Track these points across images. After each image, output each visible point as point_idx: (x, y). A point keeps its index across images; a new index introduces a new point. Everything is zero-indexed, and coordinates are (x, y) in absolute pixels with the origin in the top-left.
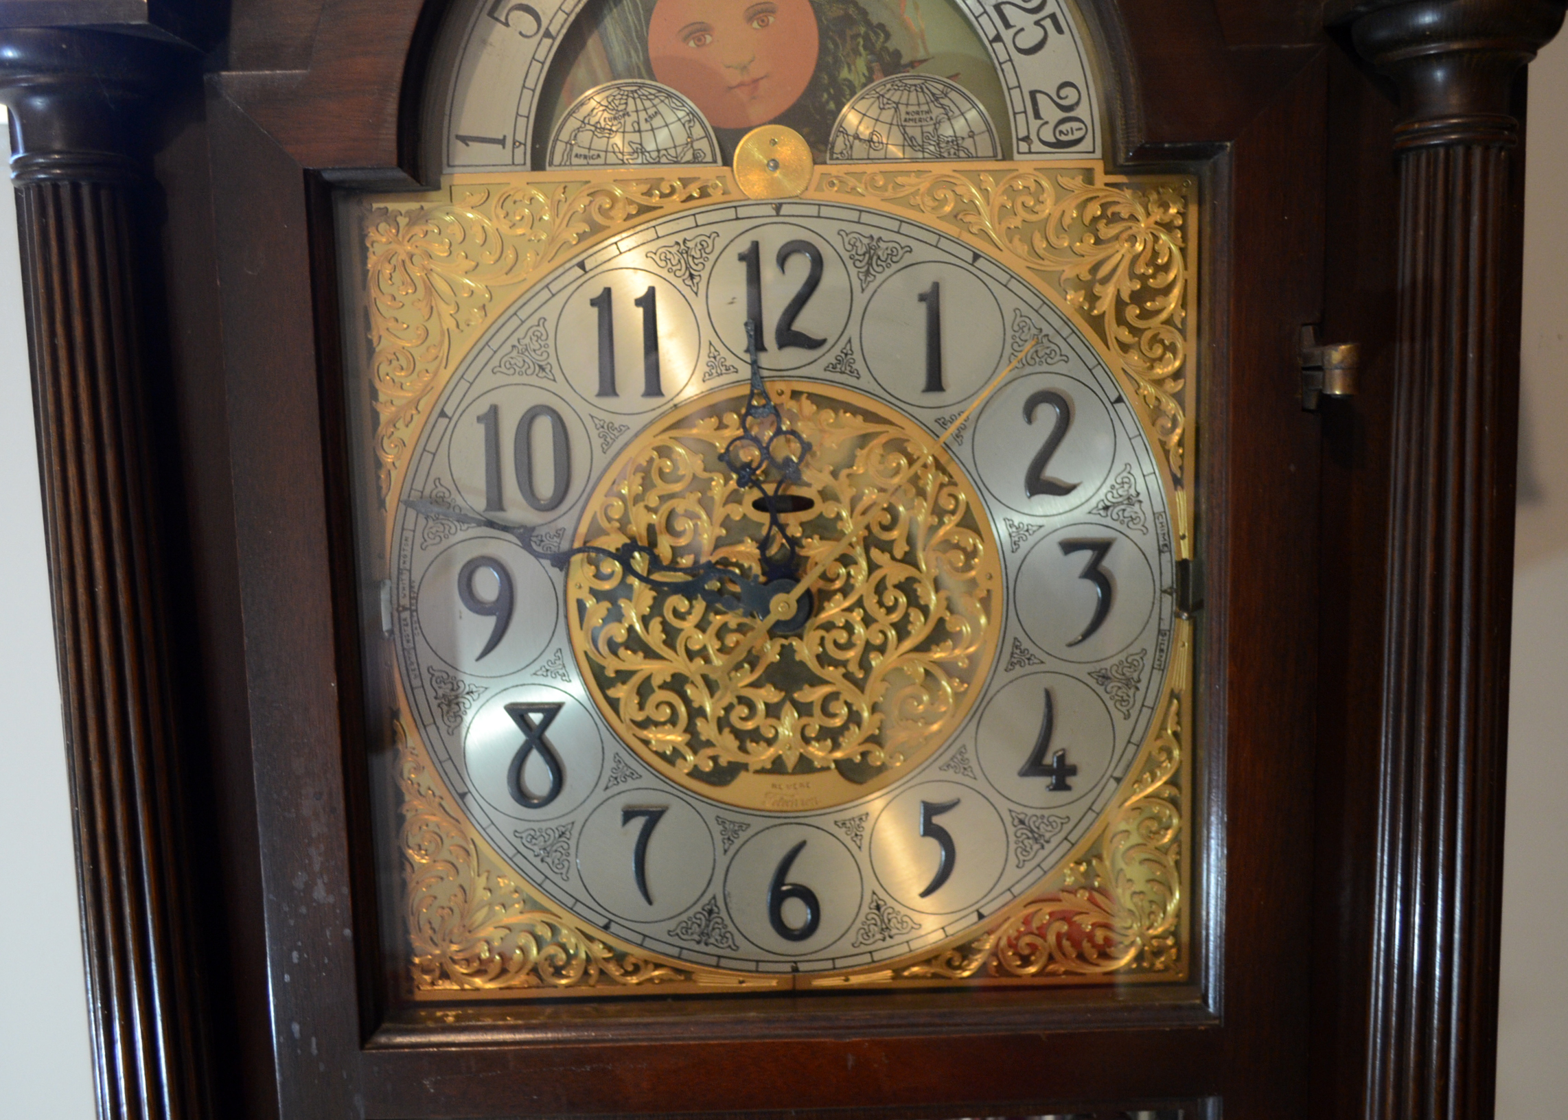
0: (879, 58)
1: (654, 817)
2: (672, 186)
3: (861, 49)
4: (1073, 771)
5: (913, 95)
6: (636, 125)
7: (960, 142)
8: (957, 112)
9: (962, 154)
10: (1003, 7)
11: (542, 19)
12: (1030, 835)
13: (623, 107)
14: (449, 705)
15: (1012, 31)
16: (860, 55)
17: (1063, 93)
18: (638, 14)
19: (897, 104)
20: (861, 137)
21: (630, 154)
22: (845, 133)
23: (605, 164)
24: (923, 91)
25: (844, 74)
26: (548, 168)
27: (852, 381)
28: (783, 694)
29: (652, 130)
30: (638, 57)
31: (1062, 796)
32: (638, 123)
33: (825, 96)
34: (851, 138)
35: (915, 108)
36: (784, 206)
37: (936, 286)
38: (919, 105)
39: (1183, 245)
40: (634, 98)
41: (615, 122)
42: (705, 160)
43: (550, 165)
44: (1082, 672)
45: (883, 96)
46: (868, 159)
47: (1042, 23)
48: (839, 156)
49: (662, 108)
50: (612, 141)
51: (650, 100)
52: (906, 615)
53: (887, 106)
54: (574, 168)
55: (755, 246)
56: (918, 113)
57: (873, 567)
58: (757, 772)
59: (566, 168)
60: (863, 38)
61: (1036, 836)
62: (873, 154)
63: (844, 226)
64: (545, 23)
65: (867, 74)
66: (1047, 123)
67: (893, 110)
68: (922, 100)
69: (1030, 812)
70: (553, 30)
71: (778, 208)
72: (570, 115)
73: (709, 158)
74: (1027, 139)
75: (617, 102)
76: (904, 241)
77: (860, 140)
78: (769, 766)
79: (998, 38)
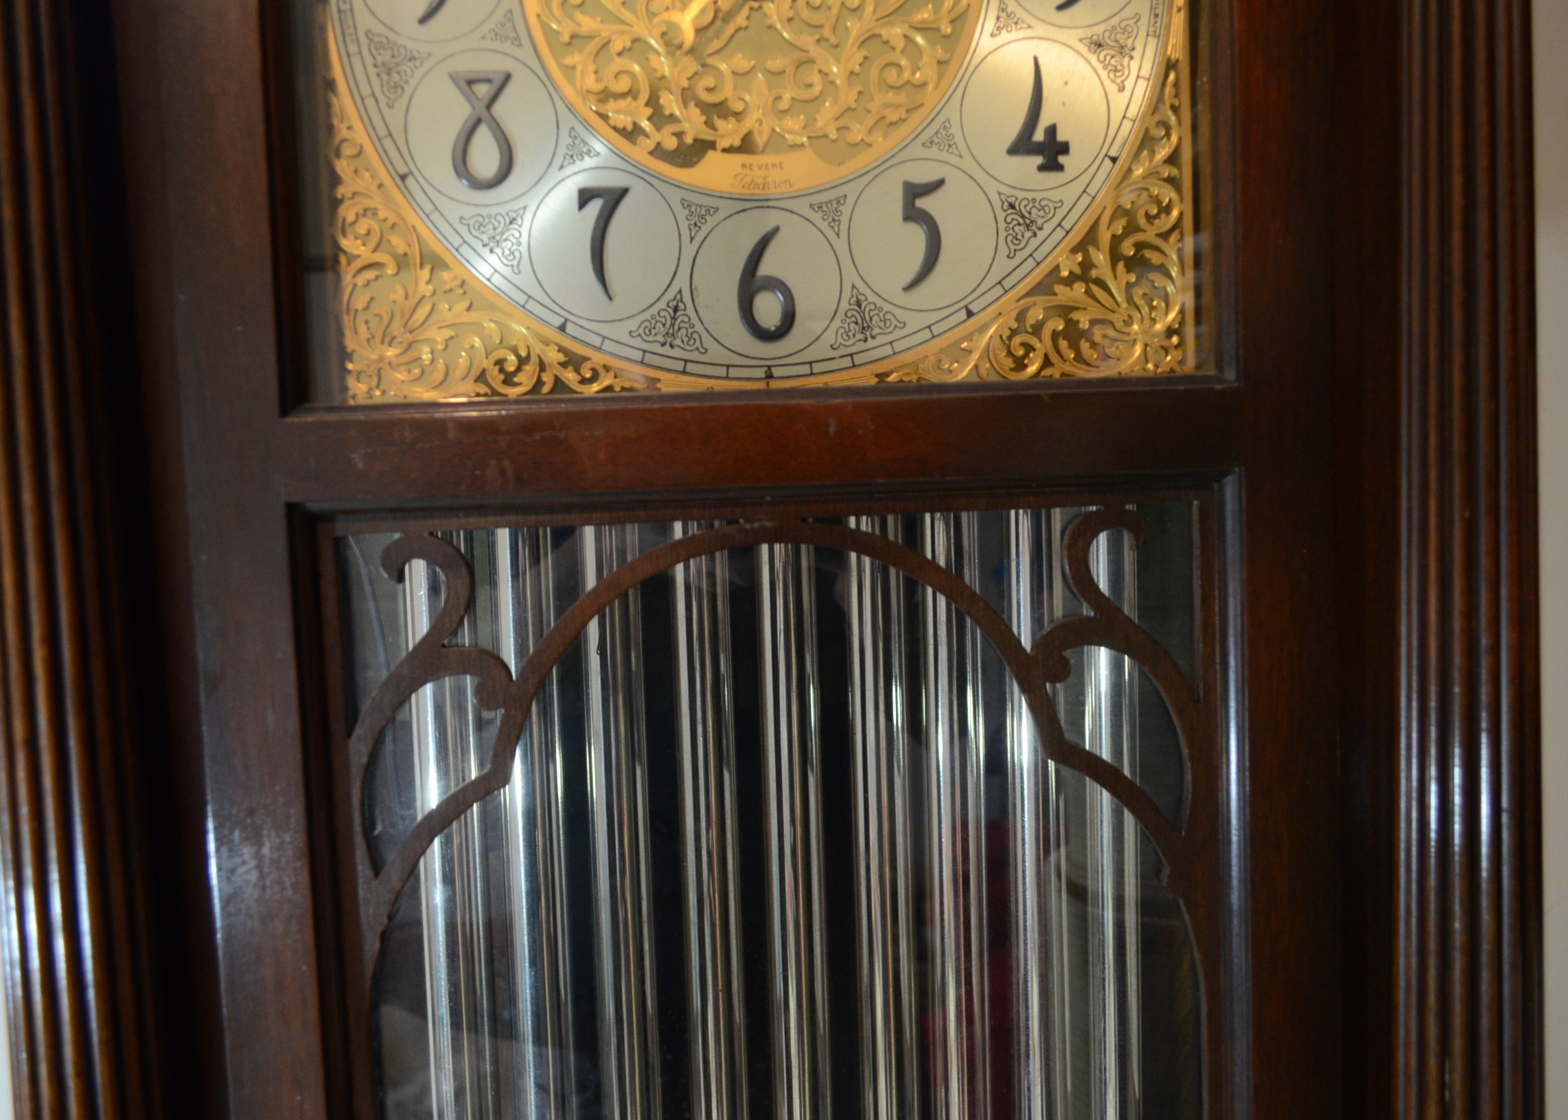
1: (613, 199)
4: (1064, 148)
12: (1021, 221)
14: (389, 73)
28: (753, 61)
31: (1053, 178)
44: (1074, 38)
58: (724, 150)
61: (1028, 222)
69: (1021, 195)
78: (737, 143)
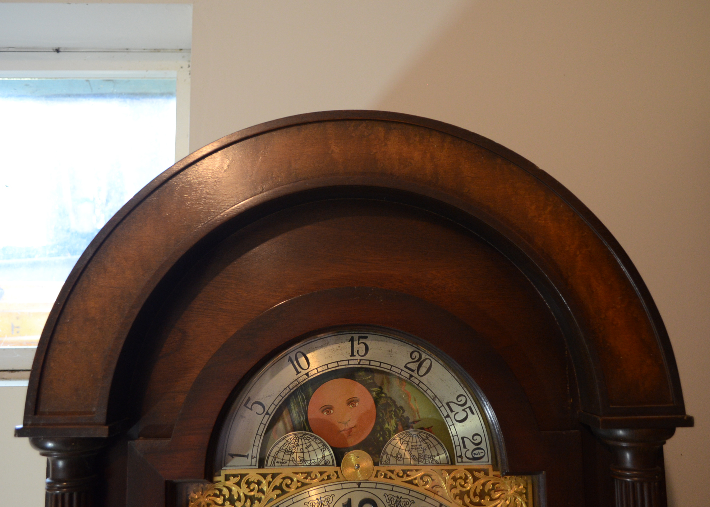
0: (401, 420)
2: (316, 475)
3: (393, 416)
5: (414, 438)
6: (302, 450)
7: (434, 457)
8: (432, 446)
9: (434, 462)
10: (450, 403)
11: (266, 407)
13: (296, 443)
15: (454, 413)
16: (393, 419)
17: (475, 438)
18: (304, 401)
19: (408, 442)
20: (393, 455)
21: (299, 461)
22: (387, 454)
23: (289, 466)
24: (418, 437)
25: (386, 426)
26: (265, 467)
29: (308, 452)
30: (303, 418)
32: (303, 449)
33: (379, 435)
34: (389, 456)
35: (415, 444)
36: (362, 484)
38: (417, 442)
39: (526, 501)
40: (301, 439)
41: (294, 449)
42: (329, 464)
43: (266, 466)
45: (402, 439)
46: (396, 464)
47: (466, 410)
48: (384, 463)
49: (313, 443)
50: (292, 456)
51: (308, 439)
53: (404, 443)
54: (276, 467)
55: (350, 501)
56: (416, 446)
59: (273, 467)
60: (394, 412)
62: (398, 462)
63: (386, 492)
64: (267, 409)
65: (395, 426)
66: (469, 450)
67: (406, 444)
68: (418, 440)
70: (270, 412)
71: (359, 484)
72: (275, 445)
73: (331, 463)
74: (461, 456)
75: (294, 441)
76: (411, 498)
77: (393, 456)
79: (448, 416)
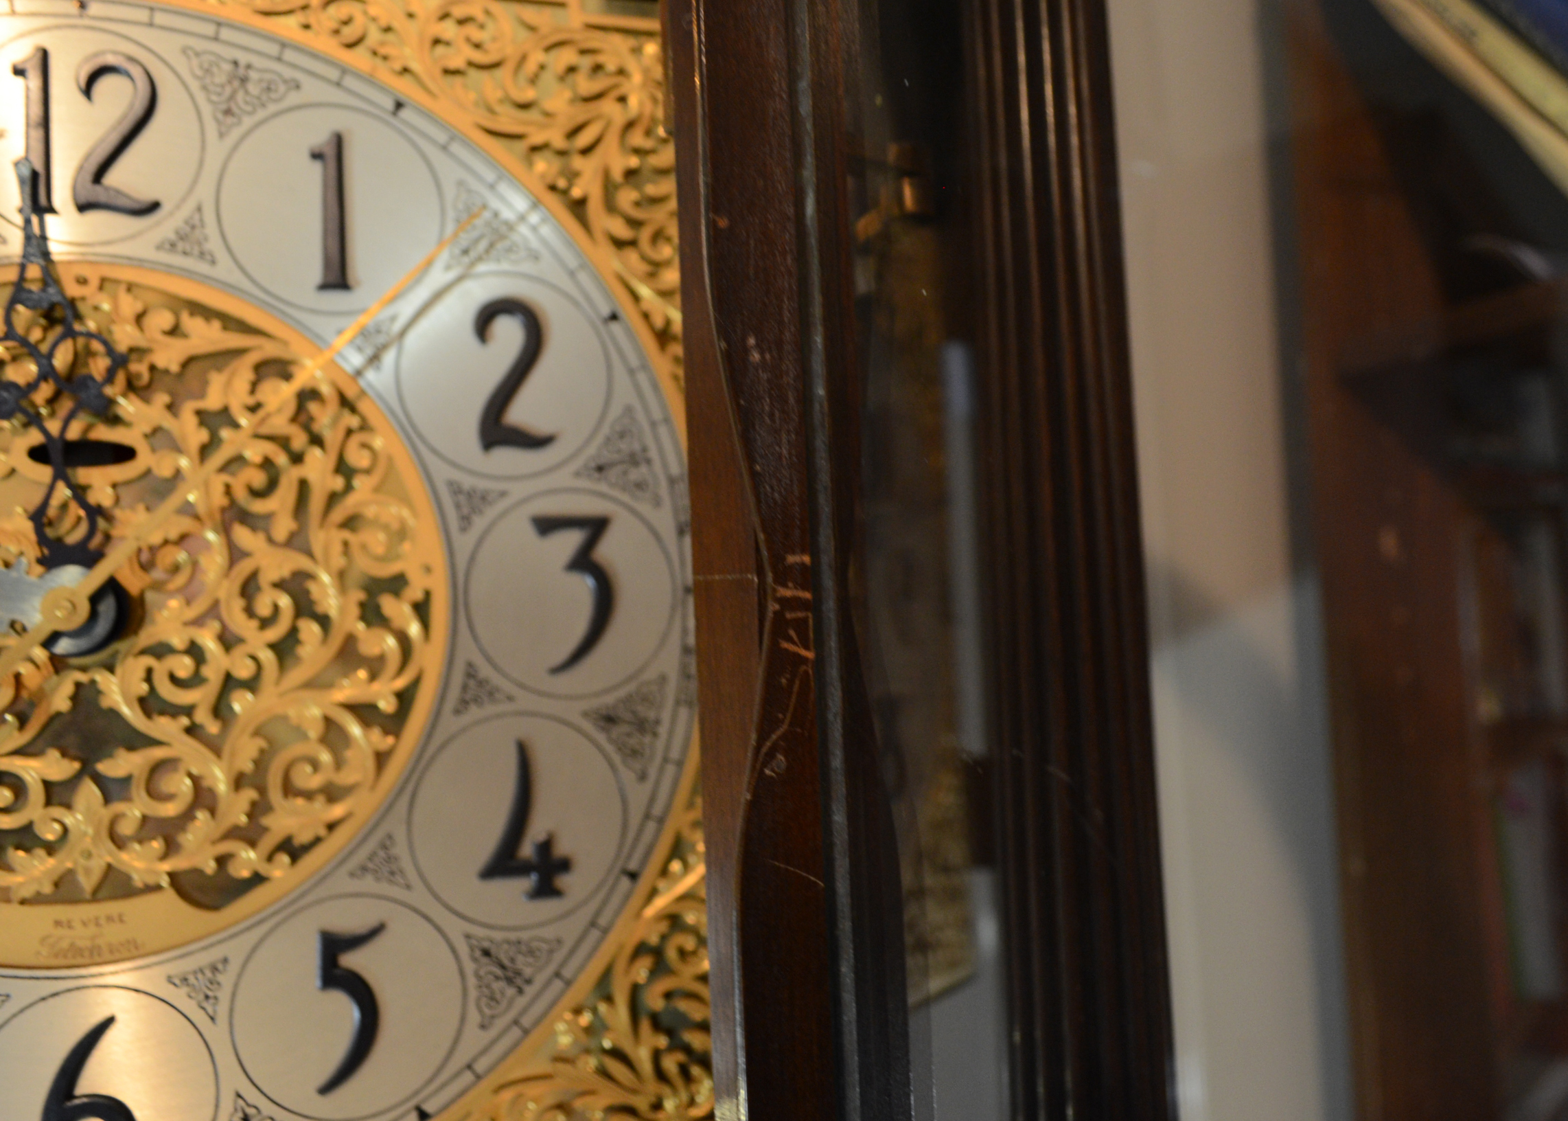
4: (565, 865)
12: (499, 972)
27: (203, 268)
28: (76, 766)
31: (548, 907)
36: (92, 5)
37: (339, 142)
44: (573, 712)
52: (293, 633)
55: (43, 56)
57: (235, 554)
58: (23, 902)
61: (510, 973)
63: (192, 41)
69: (498, 936)
71: (82, 5)
78: (47, 889)
